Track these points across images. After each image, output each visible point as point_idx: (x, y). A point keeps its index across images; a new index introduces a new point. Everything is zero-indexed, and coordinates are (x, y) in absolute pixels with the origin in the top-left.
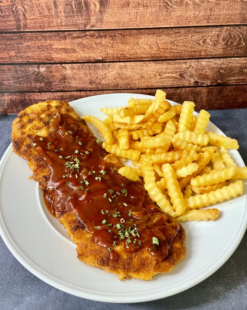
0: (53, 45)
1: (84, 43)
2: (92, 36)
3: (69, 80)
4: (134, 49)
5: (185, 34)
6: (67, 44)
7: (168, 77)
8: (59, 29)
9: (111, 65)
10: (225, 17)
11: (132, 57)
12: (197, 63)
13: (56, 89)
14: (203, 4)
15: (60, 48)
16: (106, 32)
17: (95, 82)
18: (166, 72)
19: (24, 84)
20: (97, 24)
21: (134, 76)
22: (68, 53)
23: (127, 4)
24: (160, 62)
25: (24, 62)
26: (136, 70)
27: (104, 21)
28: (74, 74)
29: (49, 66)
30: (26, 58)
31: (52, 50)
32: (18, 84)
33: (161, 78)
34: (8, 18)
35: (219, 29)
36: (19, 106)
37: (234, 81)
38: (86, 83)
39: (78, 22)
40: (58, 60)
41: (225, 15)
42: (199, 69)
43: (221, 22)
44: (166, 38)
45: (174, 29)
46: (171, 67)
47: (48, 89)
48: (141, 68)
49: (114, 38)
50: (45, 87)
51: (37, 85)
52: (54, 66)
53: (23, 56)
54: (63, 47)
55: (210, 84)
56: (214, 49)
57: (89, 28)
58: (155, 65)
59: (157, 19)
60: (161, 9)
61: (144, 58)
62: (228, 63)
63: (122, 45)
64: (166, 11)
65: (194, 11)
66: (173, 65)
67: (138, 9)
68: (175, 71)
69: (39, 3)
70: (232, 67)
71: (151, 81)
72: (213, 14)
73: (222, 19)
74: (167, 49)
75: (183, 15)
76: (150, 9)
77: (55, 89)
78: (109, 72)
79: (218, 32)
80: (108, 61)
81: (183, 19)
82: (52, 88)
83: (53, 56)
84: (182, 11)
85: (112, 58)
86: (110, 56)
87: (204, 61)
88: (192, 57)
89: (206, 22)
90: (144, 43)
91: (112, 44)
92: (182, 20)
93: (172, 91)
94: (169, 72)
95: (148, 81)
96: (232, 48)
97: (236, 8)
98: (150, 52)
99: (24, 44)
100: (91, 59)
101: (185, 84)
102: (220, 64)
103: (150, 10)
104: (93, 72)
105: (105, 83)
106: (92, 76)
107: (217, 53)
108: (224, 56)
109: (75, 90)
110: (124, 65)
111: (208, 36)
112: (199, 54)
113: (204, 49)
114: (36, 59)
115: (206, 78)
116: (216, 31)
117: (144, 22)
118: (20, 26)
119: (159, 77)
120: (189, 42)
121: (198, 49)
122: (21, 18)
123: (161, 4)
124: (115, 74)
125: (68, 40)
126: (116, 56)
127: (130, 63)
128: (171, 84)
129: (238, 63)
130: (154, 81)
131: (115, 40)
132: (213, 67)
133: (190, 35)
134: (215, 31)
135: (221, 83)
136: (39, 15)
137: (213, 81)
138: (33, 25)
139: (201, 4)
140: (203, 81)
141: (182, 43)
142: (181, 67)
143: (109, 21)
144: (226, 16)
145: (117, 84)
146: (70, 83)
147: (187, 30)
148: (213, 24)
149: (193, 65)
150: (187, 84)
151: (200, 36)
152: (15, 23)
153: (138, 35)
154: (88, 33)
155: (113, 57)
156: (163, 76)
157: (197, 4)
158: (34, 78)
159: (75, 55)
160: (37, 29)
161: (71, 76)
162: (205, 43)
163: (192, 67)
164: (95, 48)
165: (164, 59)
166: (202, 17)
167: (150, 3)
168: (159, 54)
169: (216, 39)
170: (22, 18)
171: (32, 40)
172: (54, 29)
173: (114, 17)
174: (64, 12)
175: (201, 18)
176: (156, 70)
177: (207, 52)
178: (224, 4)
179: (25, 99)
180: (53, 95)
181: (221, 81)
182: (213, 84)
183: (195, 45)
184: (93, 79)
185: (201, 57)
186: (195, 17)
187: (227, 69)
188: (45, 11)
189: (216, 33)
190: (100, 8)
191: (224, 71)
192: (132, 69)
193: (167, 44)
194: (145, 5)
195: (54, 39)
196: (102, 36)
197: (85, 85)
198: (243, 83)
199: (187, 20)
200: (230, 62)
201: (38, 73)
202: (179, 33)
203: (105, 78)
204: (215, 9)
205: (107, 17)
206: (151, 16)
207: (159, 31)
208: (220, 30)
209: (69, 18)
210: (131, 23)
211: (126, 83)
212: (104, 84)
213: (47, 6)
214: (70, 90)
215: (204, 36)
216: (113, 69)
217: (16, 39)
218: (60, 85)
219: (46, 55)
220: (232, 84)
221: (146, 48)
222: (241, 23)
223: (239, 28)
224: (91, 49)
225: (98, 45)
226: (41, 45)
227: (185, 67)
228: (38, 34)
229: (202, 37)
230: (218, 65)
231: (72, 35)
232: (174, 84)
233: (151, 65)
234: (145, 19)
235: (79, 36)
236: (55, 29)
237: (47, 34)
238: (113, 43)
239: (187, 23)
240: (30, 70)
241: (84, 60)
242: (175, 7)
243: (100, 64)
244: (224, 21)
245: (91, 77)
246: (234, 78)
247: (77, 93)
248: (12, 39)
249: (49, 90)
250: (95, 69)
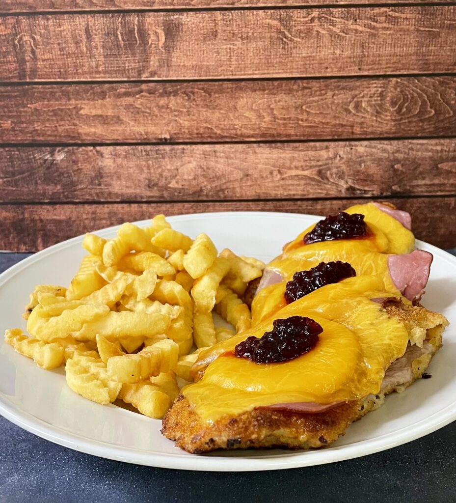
0: (81, 109)
1: (137, 106)
2: (151, 92)
3: (108, 179)
4: (228, 117)
5: (321, 90)
6: (107, 106)
7: (296, 176)
8: (94, 78)
9: (187, 149)
10: (390, 60)
11: (225, 134)
12: (348, 149)
13: (84, 197)
14: (347, 36)
15: (93, 114)
16: (177, 86)
17: (156, 185)
18: (292, 166)
19: (23, 186)
20: (161, 69)
21: (231, 173)
22: (108, 124)
23: (212, 35)
24: (279, 145)
25: (27, 142)
26: (234, 161)
27: (173, 64)
28: (118, 166)
29: (73, 149)
30: (31, 133)
31: (78, 117)
32: (12, 187)
33: (283, 179)
34: (4, 57)
35: (381, 82)
36: (10, 233)
37: (424, 189)
38: (139, 186)
39: (127, 65)
40: (89, 138)
41: (390, 56)
42: (355, 162)
43: (383, 69)
44: (287, 99)
45: (299, 81)
46: (301, 156)
47: (67, 197)
48: (244, 157)
49: (192, 97)
50: (63, 193)
51: (48, 189)
52: (81, 149)
53: (26, 130)
54: (99, 112)
55: (379, 194)
56: (376, 121)
57: (147, 77)
58: (269, 151)
59: (268, 61)
60: (274, 44)
61: (248, 137)
62: (407, 151)
63: (207, 111)
64: (283, 48)
65: (332, 49)
66: (303, 153)
67: (233, 44)
68: (308, 164)
69: (61, 31)
70: (415, 158)
71: (265, 185)
72: (366, 53)
73: (384, 62)
74: (290, 119)
75: (314, 54)
76: (254, 43)
77: (81, 197)
78: (183, 165)
79: (380, 87)
80: (181, 141)
81: (314, 62)
82: (76, 197)
83: (80, 131)
84: (311, 47)
85: (188, 136)
86: (184, 132)
87: (361, 145)
88: (338, 136)
89: (357, 68)
90: (246, 108)
91: (189, 108)
92: (312, 64)
93: (307, 206)
94: (297, 165)
95: (259, 185)
96: (410, 120)
97: (408, 42)
98: (259, 124)
99: (29, 106)
100: (150, 137)
101: (331, 193)
102: (393, 153)
103: (255, 46)
104: (154, 164)
105: (176, 186)
106: (152, 171)
107: (384, 130)
108: (397, 135)
109: (119, 200)
110: (210, 149)
111: (363, 97)
112: (350, 131)
113: (359, 120)
114: (50, 136)
115: (370, 181)
116: (376, 87)
117: (245, 67)
118: (25, 72)
119: (279, 176)
120: (330, 106)
121: (347, 121)
122: (27, 58)
123: (273, 34)
124: (195, 168)
125: (108, 100)
126: (195, 131)
127: (222, 145)
128: (304, 191)
129: (427, 150)
130: (270, 185)
131: (194, 100)
132: (379, 157)
133: (330, 93)
134: (375, 85)
135: (399, 193)
136: (59, 52)
137: (384, 186)
138: (48, 70)
139: (344, 35)
140: (364, 186)
141: (317, 108)
142: (319, 156)
143: (182, 64)
144: (392, 58)
145: (199, 189)
146: (110, 185)
147: (322, 83)
148: (371, 73)
149: (341, 153)
150: (333, 193)
151: (348, 95)
152: (16, 67)
153: (234, 91)
154: (144, 86)
155: (190, 134)
156: (287, 175)
157: (336, 36)
158: (42, 175)
159: (121, 129)
160: (54, 78)
161: (113, 171)
162: (359, 108)
163: (340, 156)
164: (156, 116)
165: (285, 139)
166: (349, 60)
167: (253, 33)
168: (275, 129)
169: (379, 102)
170: (29, 58)
171: (44, 99)
172: (84, 78)
173: (191, 57)
174: (103, 47)
175: (347, 62)
176: (272, 162)
177: (365, 127)
178: (385, 36)
179: (23, 219)
180: (77, 210)
181: (400, 187)
182: (385, 194)
183: (340, 112)
184: (155, 178)
185: (355, 137)
186: (336, 60)
187: (407, 162)
188: (69, 45)
189: (378, 91)
190: (166, 41)
191: (402, 165)
192: (227, 158)
193: (290, 109)
194: (245, 36)
195: (83, 97)
196: (170, 93)
197: (138, 191)
198: (443, 194)
199: (321, 64)
200: (412, 149)
201: (52, 164)
202: (309, 88)
203: (176, 176)
204: (370, 45)
205: (177, 58)
206: (257, 56)
207: (273, 85)
208: (384, 84)
209: (112, 59)
210: (223, 68)
211: (216, 186)
212: (175, 189)
213: (74, 37)
214: (109, 200)
215: (356, 96)
216: (192, 159)
217: (16, 96)
218: (92, 189)
219: (67, 127)
220: (422, 194)
221: (250, 117)
222: (420, 71)
223: (418, 81)
224: (149, 118)
225: (163, 110)
226: (58, 109)
227: (326, 156)
228: (55, 88)
229: (353, 98)
230: (389, 153)
231: (116, 90)
232: (308, 191)
233: (263, 151)
234: (246, 62)
235: (129, 92)
236: (87, 78)
237: (71, 89)
238: (190, 106)
239: (323, 71)
240: (38, 158)
241: (136, 139)
242: (299, 40)
243: (167, 148)
244: (389, 67)
245: (150, 173)
246: (423, 182)
247: (123, 208)
248: (9, 97)
249: (69, 200)
250: (157, 158)
